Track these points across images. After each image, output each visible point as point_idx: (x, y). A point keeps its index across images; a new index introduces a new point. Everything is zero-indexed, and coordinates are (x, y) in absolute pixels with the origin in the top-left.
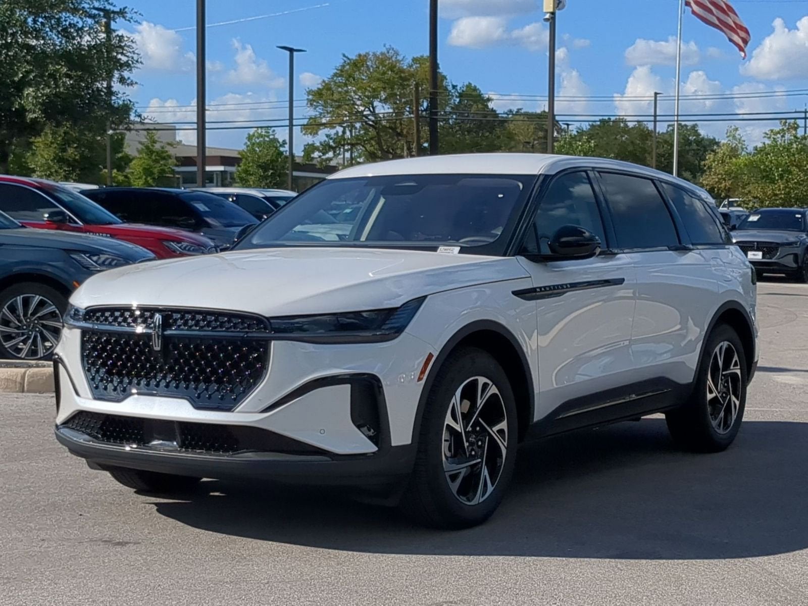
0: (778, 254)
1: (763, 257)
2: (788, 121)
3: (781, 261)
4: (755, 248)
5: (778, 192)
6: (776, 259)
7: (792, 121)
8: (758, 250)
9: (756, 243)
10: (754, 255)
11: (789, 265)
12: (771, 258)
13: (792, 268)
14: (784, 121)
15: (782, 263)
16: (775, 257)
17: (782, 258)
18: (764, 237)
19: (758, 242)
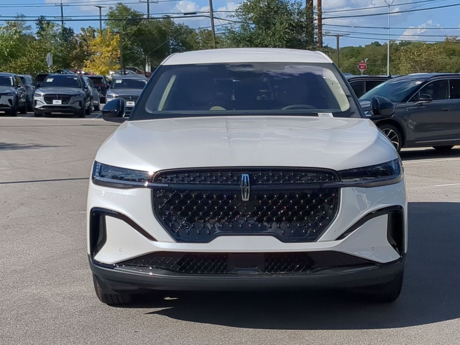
0: (71, 101)
1: (62, 103)
2: (10, 22)
3: (73, 105)
4: (57, 98)
5: (24, 64)
6: (69, 104)
7: (13, 22)
8: (59, 99)
9: (57, 95)
10: (57, 102)
11: (77, 108)
12: (67, 104)
13: (78, 109)
14: (8, 22)
15: (73, 106)
16: (69, 103)
17: (73, 103)
18: (61, 91)
19: (58, 94)
